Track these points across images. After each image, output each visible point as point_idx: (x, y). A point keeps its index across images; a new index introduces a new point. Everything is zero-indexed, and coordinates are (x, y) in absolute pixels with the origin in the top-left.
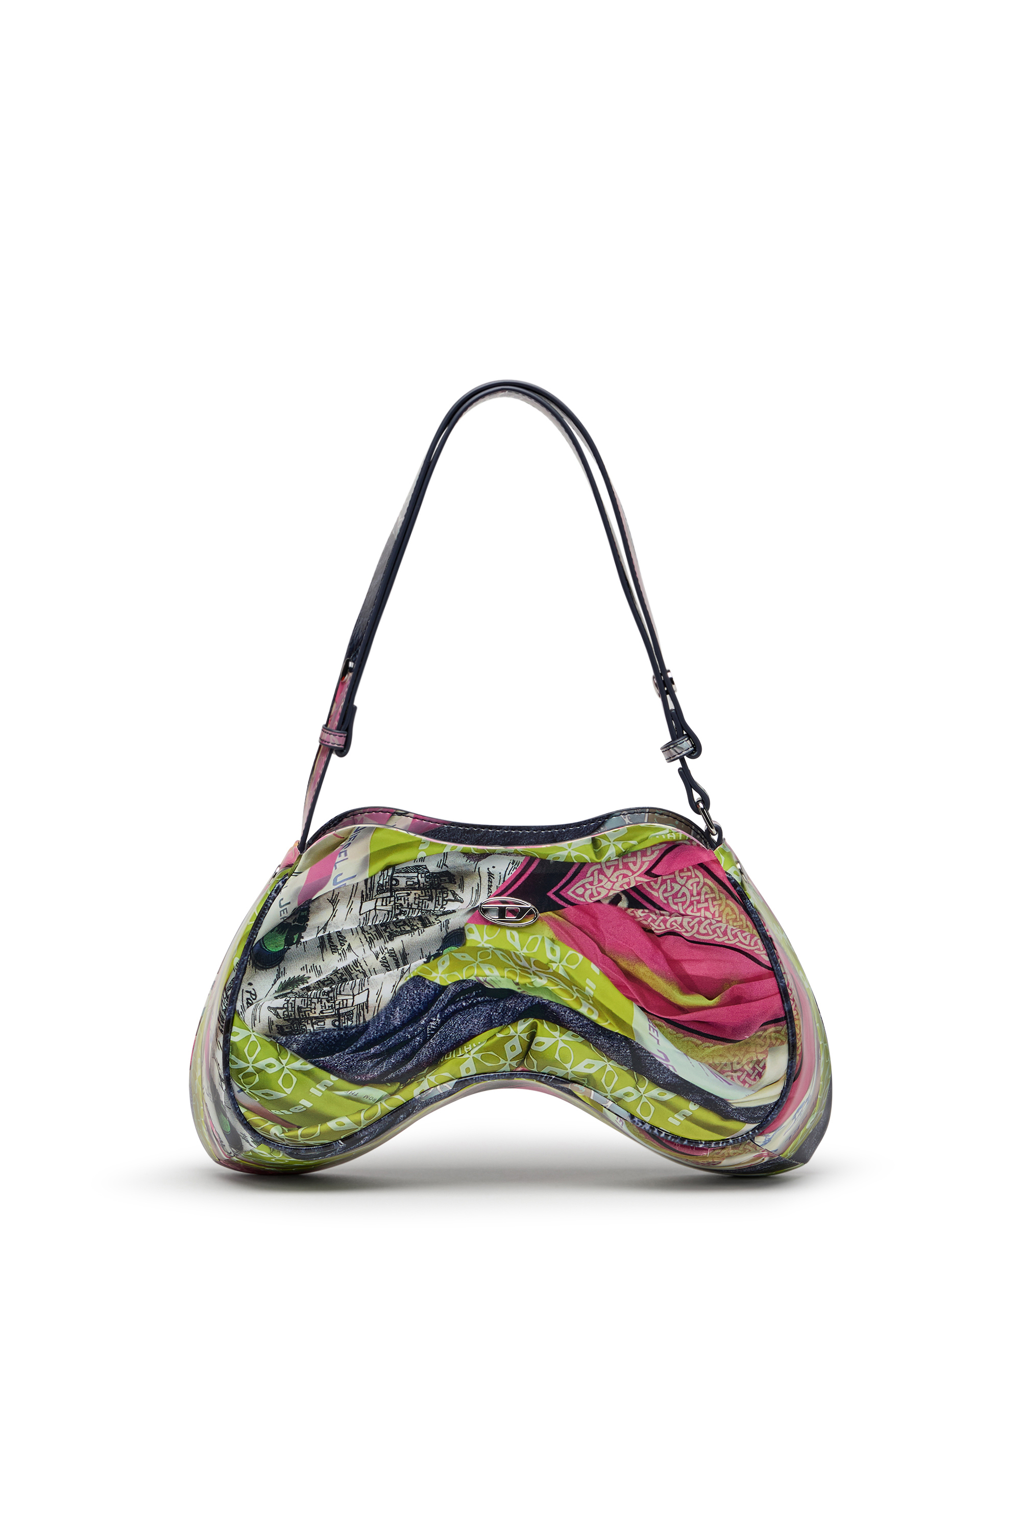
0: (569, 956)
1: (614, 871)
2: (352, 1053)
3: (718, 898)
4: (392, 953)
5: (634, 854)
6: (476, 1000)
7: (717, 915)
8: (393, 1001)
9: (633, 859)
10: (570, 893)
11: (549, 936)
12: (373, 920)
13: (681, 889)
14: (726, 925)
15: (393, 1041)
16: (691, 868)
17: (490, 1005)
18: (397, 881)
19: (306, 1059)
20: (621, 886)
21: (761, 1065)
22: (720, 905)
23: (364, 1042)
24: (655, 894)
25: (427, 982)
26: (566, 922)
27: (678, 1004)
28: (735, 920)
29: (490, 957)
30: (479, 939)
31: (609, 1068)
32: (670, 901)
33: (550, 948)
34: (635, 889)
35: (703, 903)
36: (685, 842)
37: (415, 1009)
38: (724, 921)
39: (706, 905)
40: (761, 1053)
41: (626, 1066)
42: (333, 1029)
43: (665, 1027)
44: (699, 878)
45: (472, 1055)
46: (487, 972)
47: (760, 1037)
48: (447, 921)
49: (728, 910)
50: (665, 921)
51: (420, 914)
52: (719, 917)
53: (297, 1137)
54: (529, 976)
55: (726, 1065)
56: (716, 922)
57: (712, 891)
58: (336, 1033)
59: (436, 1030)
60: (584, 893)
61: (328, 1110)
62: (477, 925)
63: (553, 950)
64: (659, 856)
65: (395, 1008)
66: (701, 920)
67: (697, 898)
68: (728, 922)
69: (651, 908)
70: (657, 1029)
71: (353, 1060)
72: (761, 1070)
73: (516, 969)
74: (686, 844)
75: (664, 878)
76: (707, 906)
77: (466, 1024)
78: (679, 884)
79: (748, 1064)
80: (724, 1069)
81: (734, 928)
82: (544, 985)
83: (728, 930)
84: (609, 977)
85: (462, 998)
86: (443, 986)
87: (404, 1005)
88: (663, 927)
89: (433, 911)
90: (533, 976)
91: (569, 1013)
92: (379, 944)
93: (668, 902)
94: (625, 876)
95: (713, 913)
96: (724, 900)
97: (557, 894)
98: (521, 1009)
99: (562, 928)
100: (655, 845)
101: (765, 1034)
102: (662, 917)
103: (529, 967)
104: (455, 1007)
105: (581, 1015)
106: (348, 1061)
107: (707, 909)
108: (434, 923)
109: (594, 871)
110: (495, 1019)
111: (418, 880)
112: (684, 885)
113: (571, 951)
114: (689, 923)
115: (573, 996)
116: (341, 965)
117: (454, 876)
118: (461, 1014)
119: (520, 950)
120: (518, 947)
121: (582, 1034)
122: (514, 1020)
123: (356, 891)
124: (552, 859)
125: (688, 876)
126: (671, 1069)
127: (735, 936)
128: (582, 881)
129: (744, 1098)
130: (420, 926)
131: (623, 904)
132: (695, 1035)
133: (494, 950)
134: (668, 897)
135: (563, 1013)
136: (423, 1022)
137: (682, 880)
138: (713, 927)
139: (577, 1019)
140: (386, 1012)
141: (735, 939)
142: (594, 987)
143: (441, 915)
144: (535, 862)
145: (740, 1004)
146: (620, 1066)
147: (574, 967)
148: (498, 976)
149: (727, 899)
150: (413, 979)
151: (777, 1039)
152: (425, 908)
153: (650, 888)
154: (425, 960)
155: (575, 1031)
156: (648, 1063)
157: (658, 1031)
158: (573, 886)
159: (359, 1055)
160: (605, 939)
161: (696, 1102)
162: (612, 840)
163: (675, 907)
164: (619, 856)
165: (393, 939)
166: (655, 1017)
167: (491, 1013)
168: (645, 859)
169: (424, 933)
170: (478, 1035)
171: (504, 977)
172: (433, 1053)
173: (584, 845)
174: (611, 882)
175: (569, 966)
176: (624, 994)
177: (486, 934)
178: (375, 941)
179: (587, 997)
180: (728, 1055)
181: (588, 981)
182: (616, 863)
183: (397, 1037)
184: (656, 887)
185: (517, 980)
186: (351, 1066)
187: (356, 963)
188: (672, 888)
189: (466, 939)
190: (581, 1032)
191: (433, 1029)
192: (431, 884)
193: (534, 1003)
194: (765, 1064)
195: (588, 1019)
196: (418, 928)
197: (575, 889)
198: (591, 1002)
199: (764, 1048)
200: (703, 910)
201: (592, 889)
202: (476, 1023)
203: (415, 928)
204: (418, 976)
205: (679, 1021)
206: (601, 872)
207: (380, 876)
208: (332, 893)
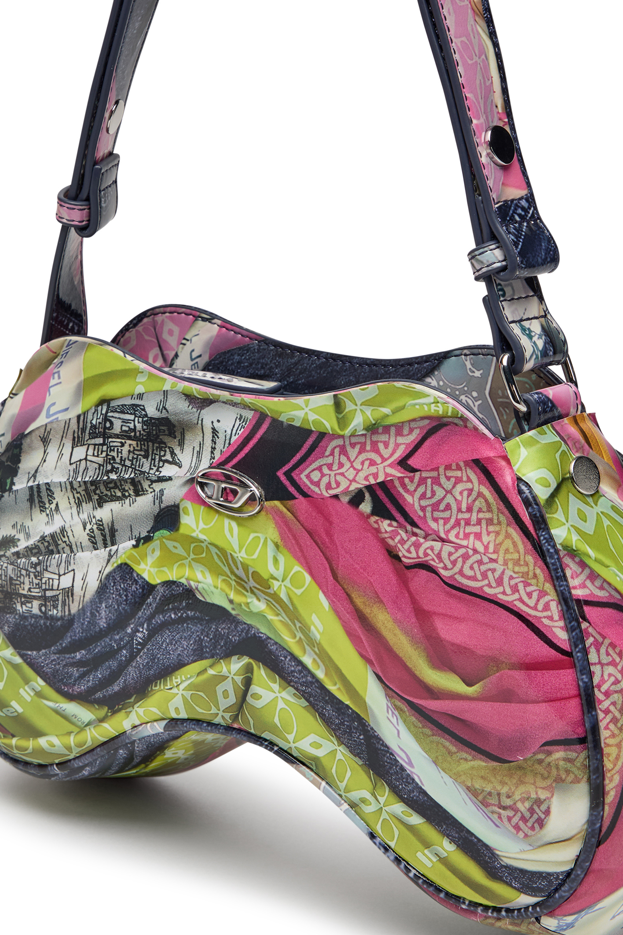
0: (294, 574)
1: (360, 453)
2: (59, 654)
3: (495, 521)
4: (100, 524)
5: (387, 429)
6: (186, 613)
7: (491, 549)
8: (99, 592)
9: (384, 438)
10: (303, 476)
11: (273, 538)
12: (83, 474)
13: (445, 496)
14: (502, 568)
15: (99, 648)
16: (462, 464)
17: (201, 625)
18: (112, 423)
19: (15, 648)
20: (366, 478)
21: (544, 807)
22: (498, 533)
23: (70, 642)
24: (409, 498)
25: (135, 575)
26: (295, 520)
27: (425, 681)
28: (517, 563)
29: (204, 555)
30: (194, 526)
31: (339, 756)
32: (428, 515)
33: (272, 556)
34: (383, 485)
35: (474, 525)
36: (456, 421)
37: (122, 610)
38: (501, 561)
39: (477, 529)
40: (543, 788)
41: (360, 758)
42: (40, 616)
43: (408, 714)
44: (472, 482)
45: (181, 692)
46: (200, 577)
47: (540, 762)
48: (162, 491)
49: (508, 544)
50: (417, 545)
51: (132, 476)
52: (494, 552)
53: (11, 747)
54: (246, 593)
55: (490, 794)
56: (488, 560)
57: (489, 510)
58: (42, 622)
59: (143, 645)
60: (320, 480)
61: (39, 722)
62: (193, 504)
63: (276, 560)
64: (420, 438)
65: (101, 603)
66: (467, 553)
67: (467, 516)
68: (506, 563)
69: (401, 520)
70: (396, 713)
71: (59, 664)
72: (543, 816)
73: (231, 579)
74: (456, 425)
75: (424, 474)
76: (479, 531)
77: (175, 645)
78: (444, 488)
79: (523, 800)
80: (488, 801)
81: (514, 575)
82: (262, 611)
83: (504, 576)
84: (340, 618)
85: (171, 607)
86: (152, 585)
87: (110, 601)
88: (414, 555)
89: (148, 473)
90: (249, 594)
91: (290, 660)
92: (87, 507)
93: (425, 515)
94: (373, 463)
95: (485, 544)
96: (504, 526)
97: (288, 474)
98: (235, 640)
99: (290, 529)
100: (414, 420)
101: (549, 759)
102: (414, 539)
103: (247, 581)
104: (164, 617)
105: (304, 667)
106: (54, 663)
107: (478, 536)
108: (147, 491)
109: (335, 447)
110: (206, 647)
111: (135, 426)
112: (447, 492)
113: (298, 568)
114: (450, 554)
115: (295, 637)
116: (48, 530)
117: (174, 426)
118: (169, 630)
119: (238, 552)
120: (236, 548)
121: (306, 695)
122: (227, 655)
123: (68, 430)
124: (285, 421)
125: (456, 478)
126: (417, 780)
127: (515, 589)
128: (319, 460)
129: (518, 853)
130: (131, 492)
131: (366, 507)
132: (448, 737)
133: (208, 545)
134: (426, 507)
135: (283, 659)
136: (129, 631)
137: (448, 483)
138: (483, 568)
139: (300, 672)
140: (92, 606)
141: (513, 593)
142: (321, 629)
143: (155, 481)
144: (266, 422)
145: (510, 702)
146: (352, 756)
147: (299, 592)
148: (211, 585)
149: (508, 525)
150: (120, 567)
151: (568, 772)
152: (139, 467)
153: (403, 489)
154: (133, 542)
155: (297, 689)
156: (386, 762)
157: (399, 717)
158: (308, 466)
159: (65, 657)
160: (338, 558)
161: (452, 840)
162: (359, 403)
163: (433, 525)
164: (367, 429)
165: (102, 506)
166: (394, 694)
167: (202, 637)
168: (400, 440)
169: (135, 504)
170: (188, 664)
171: (217, 588)
172: (141, 676)
173: (325, 405)
174: (355, 469)
175: (293, 589)
176: (357, 648)
177: (202, 519)
178: (84, 504)
179: (312, 642)
180: (493, 779)
181: (314, 618)
182: (362, 440)
183: (103, 644)
184: (411, 487)
185: (232, 596)
186: (57, 671)
187: (63, 530)
188: (433, 493)
189: (180, 522)
190: (303, 691)
191: (139, 644)
192: (149, 434)
193: (249, 635)
194: (549, 808)
195: (313, 676)
196: (129, 495)
197: (310, 472)
198: (316, 650)
199: (549, 782)
200: (472, 537)
201: (330, 475)
202: (185, 647)
203: (127, 494)
204: (126, 564)
205: (425, 708)
206: (343, 451)
207: (94, 413)
208: (44, 428)
